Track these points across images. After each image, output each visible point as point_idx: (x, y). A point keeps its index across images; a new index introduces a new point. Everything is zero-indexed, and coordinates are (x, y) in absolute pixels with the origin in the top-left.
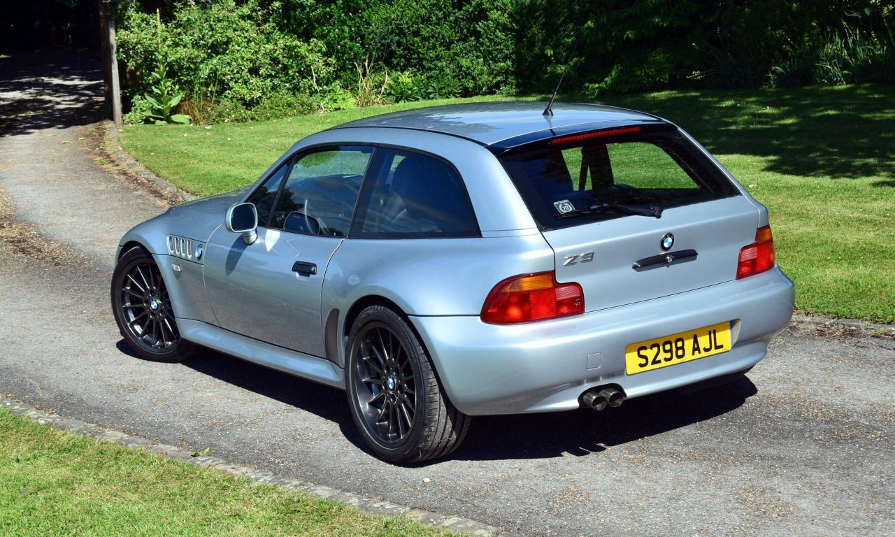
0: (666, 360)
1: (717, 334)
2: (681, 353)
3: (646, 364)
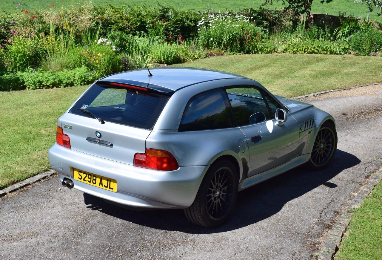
1: (111, 182)
2: (94, 182)
3: (81, 179)
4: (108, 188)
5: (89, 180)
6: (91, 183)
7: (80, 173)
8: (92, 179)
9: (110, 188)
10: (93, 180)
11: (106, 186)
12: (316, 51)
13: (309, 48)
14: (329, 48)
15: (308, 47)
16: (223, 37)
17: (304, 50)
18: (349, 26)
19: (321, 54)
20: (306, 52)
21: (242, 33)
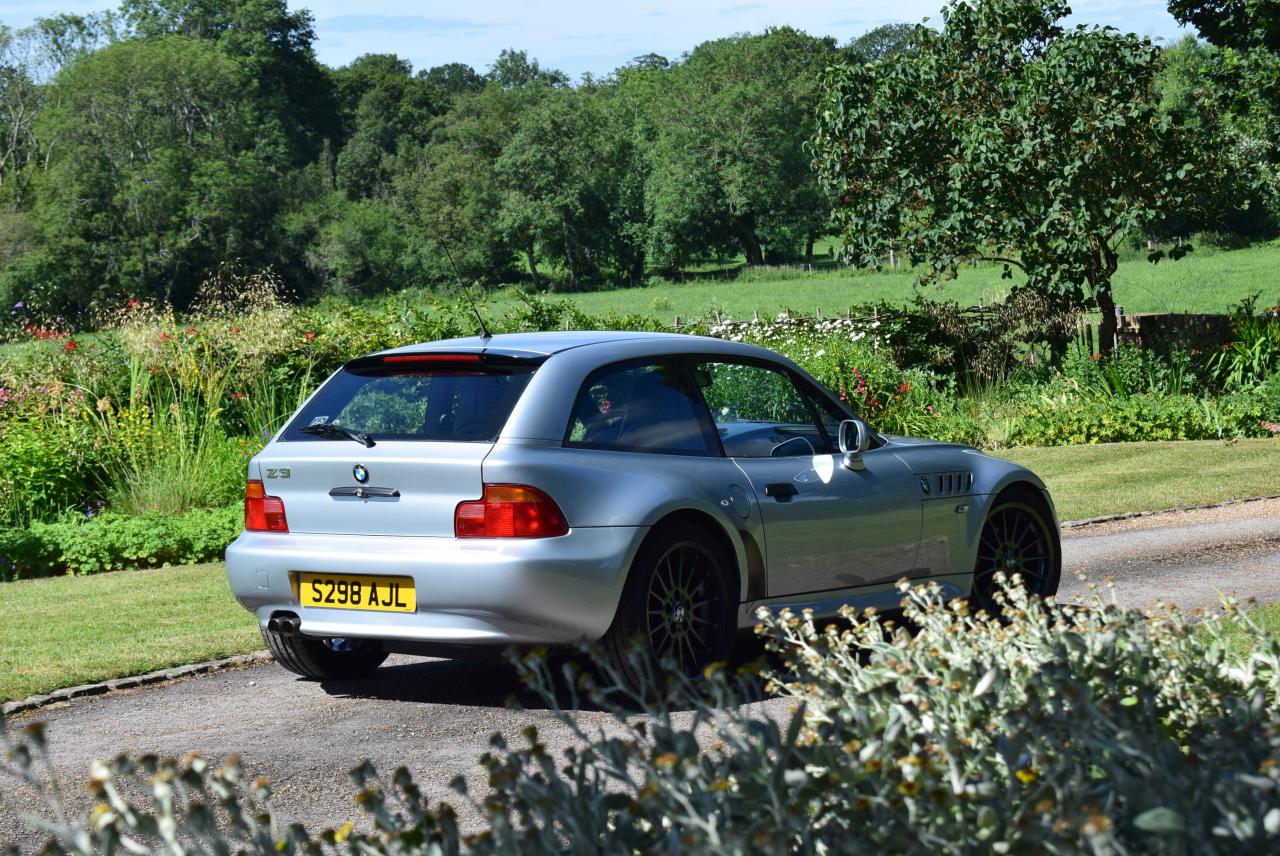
0: (340, 601)
1: (400, 590)
2: (356, 598)
3: (319, 600)
4: (393, 607)
5: (343, 597)
6: (349, 604)
7: (317, 586)
8: (349, 593)
9: (398, 605)
10: (353, 593)
11: (387, 601)
12: (1132, 431)
13: (1105, 422)
14: (1180, 418)
15: (1100, 420)
16: (766, 402)
17: (1085, 429)
18: (1263, 339)
19: (1156, 439)
20: (1096, 439)
21: (841, 383)
